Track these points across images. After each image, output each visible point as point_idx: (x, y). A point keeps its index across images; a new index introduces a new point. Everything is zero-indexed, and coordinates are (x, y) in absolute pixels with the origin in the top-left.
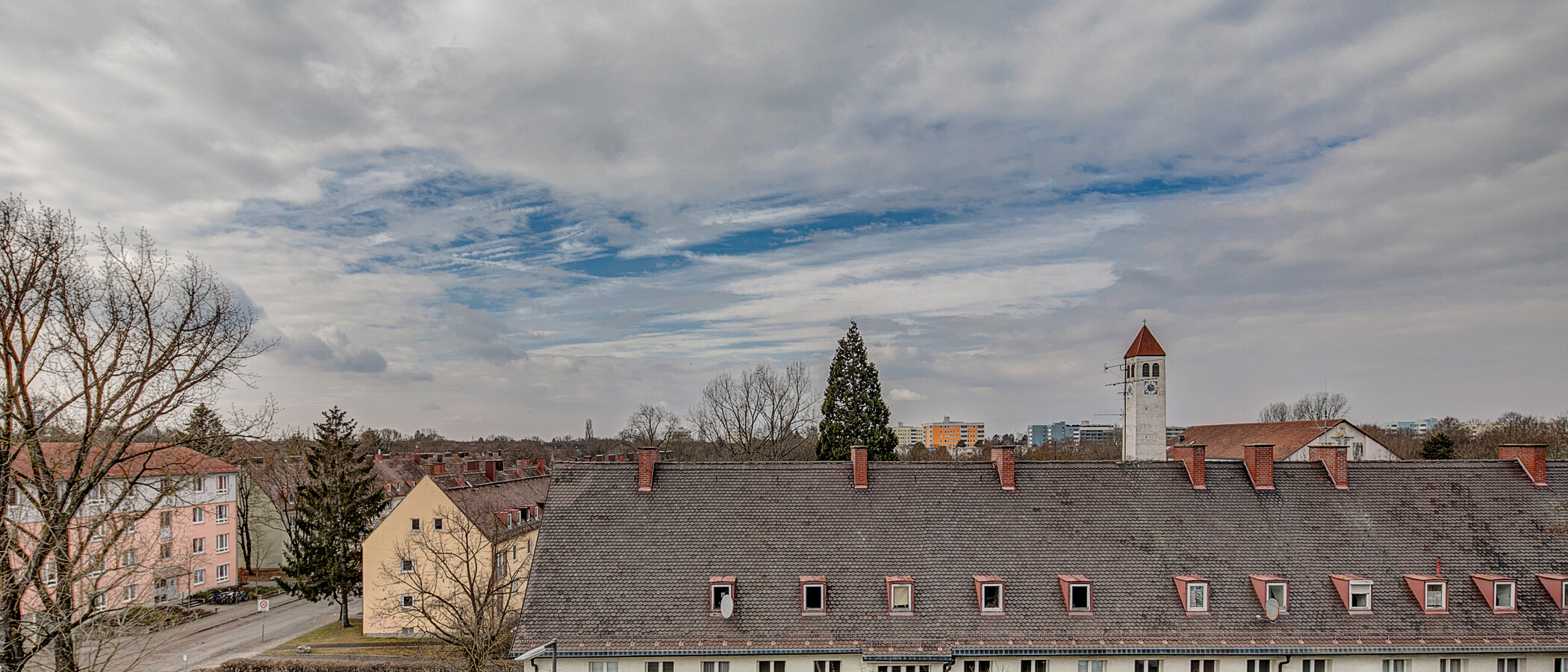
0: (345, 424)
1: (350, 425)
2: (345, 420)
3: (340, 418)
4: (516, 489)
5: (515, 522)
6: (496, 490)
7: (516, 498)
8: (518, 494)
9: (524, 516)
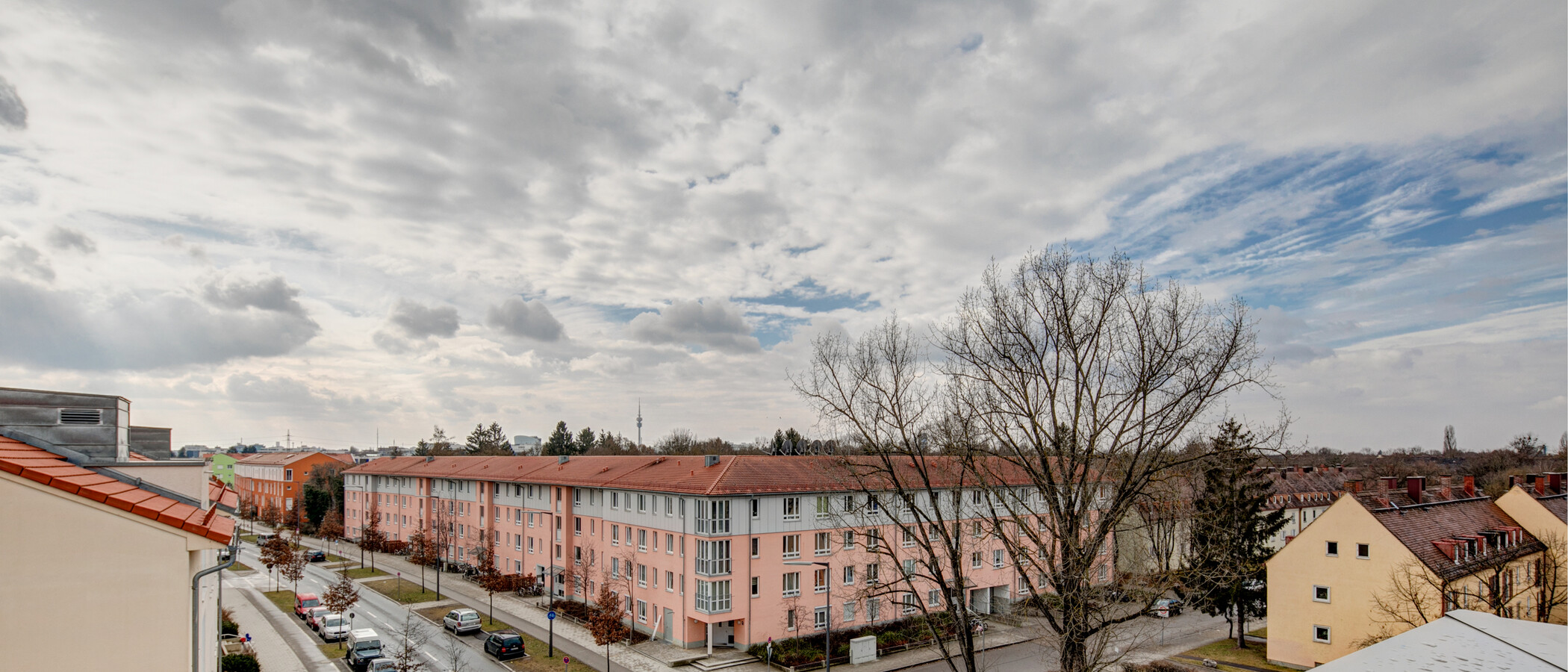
0: (1242, 437)
1: (1247, 438)
2: (1241, 432)
3: (1236, 431)
4: (1448, 515)
5: (1462, 557)
6: (1425, 514)
7: (1451, 525)
8: (1451, 520)
9: (1472, 551)
